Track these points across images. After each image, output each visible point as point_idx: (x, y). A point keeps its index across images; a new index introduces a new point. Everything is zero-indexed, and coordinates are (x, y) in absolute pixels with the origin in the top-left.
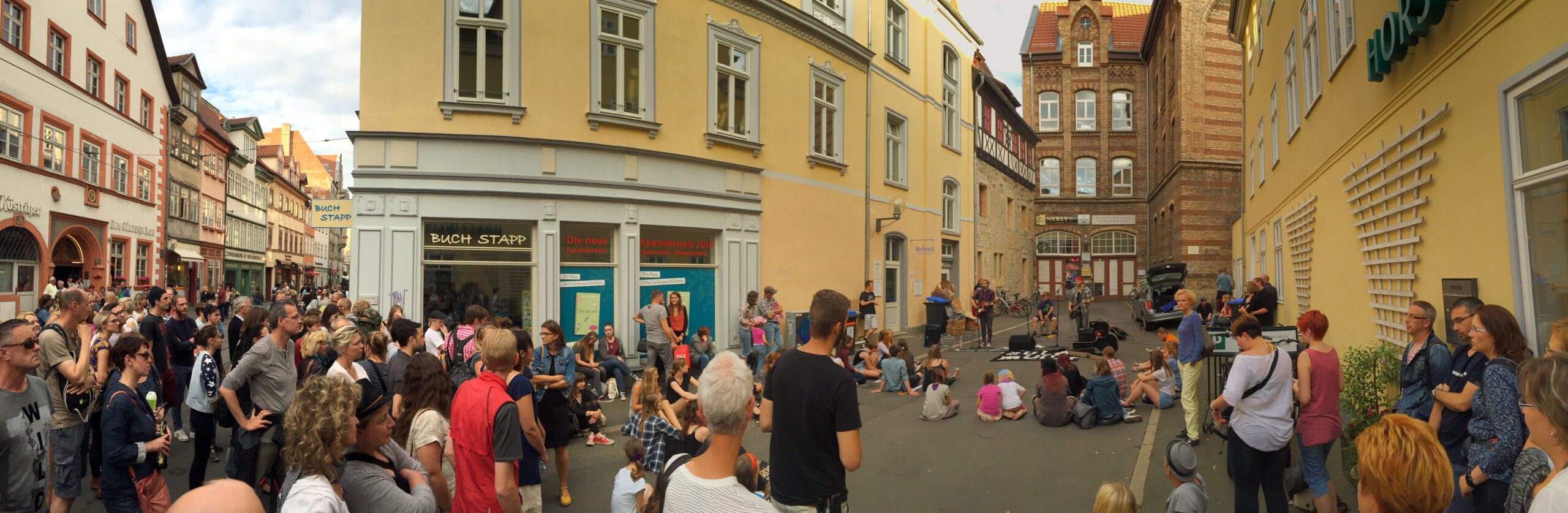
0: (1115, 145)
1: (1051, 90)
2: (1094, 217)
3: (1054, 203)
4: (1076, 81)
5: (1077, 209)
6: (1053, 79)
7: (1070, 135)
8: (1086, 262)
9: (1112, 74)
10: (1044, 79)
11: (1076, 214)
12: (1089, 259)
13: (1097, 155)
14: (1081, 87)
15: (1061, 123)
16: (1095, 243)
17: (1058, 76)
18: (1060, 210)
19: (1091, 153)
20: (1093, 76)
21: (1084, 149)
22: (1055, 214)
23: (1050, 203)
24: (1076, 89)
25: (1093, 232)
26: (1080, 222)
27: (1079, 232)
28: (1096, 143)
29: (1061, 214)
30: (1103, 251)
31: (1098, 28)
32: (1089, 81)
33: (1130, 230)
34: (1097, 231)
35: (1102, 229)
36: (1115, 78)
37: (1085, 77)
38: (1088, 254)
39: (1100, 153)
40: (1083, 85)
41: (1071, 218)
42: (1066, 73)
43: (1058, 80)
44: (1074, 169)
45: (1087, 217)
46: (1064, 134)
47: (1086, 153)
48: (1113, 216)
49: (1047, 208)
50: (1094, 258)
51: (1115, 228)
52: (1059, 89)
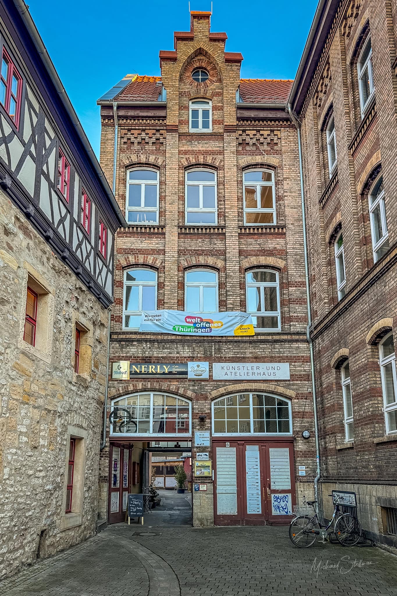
0: (250, 248)
1: (148, 164)
2: (217, 366)
3: (146, 341)
4: (186, 152)
5: (186, 352)
6: (150, 147)
7: (176, 230)
8: (203, 449)
9: (243, 144)
10: (136, 147)
11: (183, 361)
12: (208, 444)
13: (220, 264)
14: (193, 161)
15: (162, 213)
16: (219, 413)
17: (158, 143)
18: (156, 353)
19: (211, 261)
20: (213, 145)
21: (198, 253)
22: (147, 360)
23: (139, 341)
24: (186, 164)
25: (214, 393)
26: (191, 375)
27: (189, 393)
28: (219, 245)
29: (159, 361)
30: (232, 427)
31: (220, 81)
32: (206, 153)
33: (281, 390)
34: (222, 390)
35: (231, 388)
36: (248, 148)
37: (199, 146)
38: (207, 434)
39: (225, 260)
40: (197, 158)
41: (176, 369)
42: (171, 139)
43: (158, 150)
44: (181, 286)
45: (205, 366)
46: (167, 230)
47: (202, 260)
48: (249, 365)
49: (133, 350)
50: (217, 442)
51: (254, 386)
52: (160, 162)
